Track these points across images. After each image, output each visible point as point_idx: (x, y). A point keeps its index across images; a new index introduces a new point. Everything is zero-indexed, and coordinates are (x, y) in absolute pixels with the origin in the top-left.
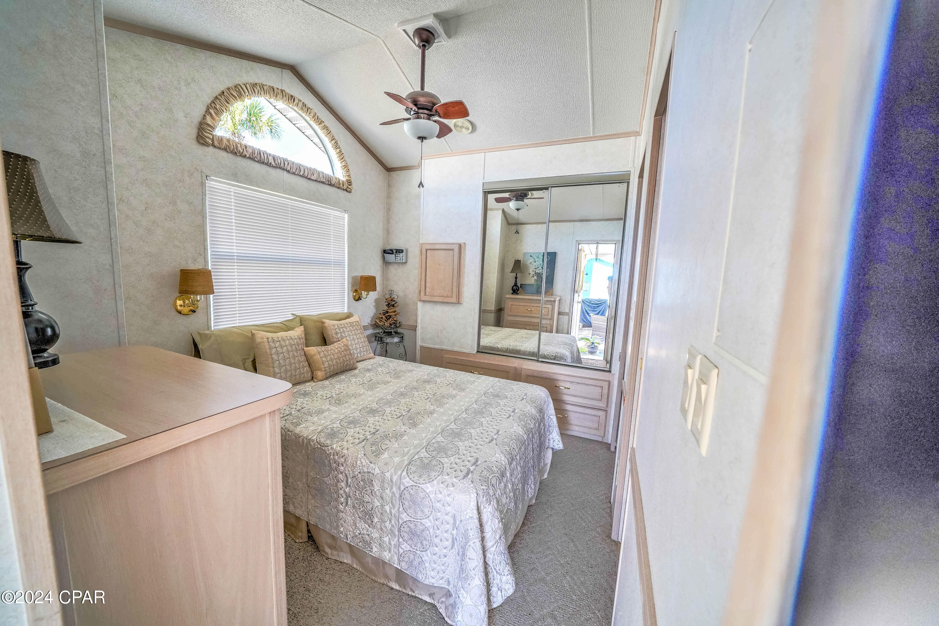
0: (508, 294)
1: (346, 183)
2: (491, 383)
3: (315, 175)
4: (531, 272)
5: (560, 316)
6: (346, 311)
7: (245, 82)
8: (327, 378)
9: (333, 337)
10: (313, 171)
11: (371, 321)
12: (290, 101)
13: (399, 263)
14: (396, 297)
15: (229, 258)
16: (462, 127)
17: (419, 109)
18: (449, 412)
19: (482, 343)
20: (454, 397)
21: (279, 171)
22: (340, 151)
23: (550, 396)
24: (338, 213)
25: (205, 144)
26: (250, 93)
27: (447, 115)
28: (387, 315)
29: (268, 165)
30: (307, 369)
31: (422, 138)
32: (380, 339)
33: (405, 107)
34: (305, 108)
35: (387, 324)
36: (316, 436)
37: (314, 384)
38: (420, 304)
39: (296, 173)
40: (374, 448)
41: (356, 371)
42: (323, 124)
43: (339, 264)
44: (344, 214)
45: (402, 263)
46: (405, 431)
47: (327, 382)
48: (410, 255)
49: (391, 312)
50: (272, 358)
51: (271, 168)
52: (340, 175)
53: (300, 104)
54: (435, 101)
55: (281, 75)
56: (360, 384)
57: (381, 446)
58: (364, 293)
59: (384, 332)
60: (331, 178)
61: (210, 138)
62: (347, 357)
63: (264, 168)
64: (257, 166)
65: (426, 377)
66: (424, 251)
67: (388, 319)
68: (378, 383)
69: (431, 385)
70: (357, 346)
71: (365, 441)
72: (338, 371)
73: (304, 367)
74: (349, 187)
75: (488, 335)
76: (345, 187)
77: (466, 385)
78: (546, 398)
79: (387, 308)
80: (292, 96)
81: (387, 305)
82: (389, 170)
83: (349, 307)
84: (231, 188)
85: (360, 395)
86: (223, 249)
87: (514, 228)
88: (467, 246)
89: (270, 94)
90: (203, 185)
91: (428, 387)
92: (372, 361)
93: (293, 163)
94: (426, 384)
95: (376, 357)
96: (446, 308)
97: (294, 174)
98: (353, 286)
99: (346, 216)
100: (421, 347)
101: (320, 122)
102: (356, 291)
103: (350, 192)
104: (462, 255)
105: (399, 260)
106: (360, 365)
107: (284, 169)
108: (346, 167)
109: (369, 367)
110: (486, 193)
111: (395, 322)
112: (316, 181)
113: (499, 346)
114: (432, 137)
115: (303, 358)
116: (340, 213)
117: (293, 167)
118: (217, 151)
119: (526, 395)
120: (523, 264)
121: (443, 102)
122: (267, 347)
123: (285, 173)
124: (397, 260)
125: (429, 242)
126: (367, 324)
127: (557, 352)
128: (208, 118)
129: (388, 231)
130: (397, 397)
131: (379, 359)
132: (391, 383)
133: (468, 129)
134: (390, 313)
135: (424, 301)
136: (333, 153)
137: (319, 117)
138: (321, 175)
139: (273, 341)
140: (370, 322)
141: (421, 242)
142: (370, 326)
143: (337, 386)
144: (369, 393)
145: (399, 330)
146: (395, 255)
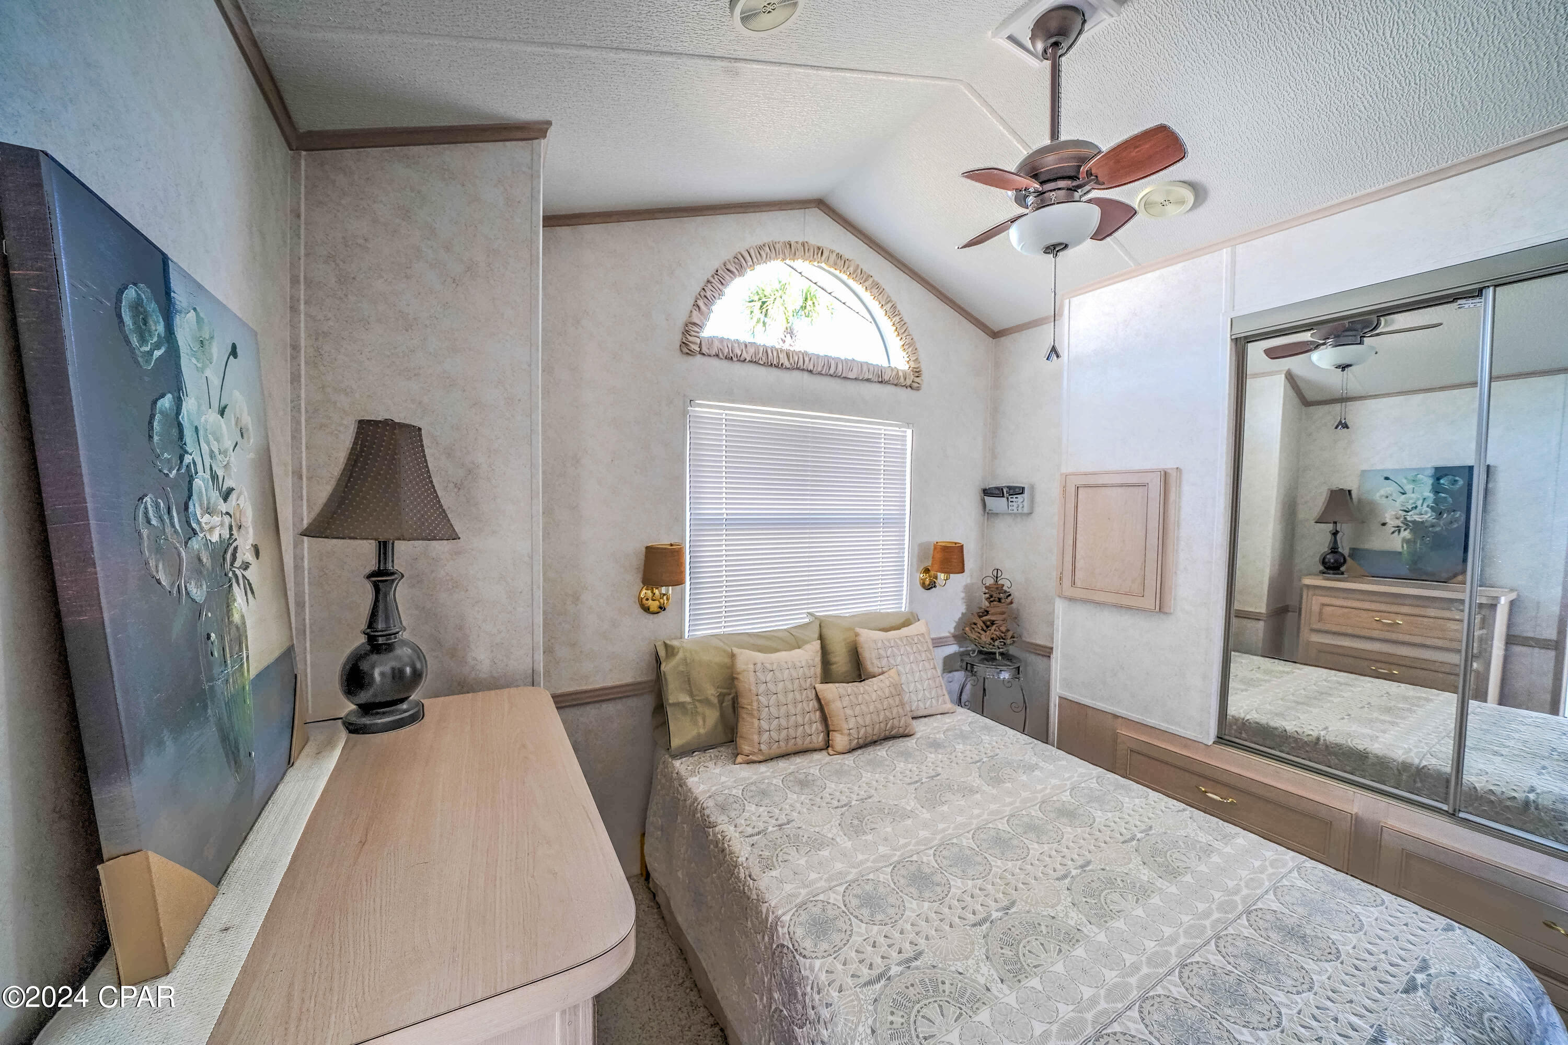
0: (1310, 574)
1: (910, 375)
2: (1271, 870)
3: (855, 370)
4: (1388, 520)
5: (1517, 649)
6: (903, 609)
7: (747, 247)
8: (852, 751)
9: (872, 663)
10: (850, 364)
11: (955, 628)
12: (815, 256)
13: (1015, 514)
14: (1007, 584)
15: (715, 523)
16: (1164, 203)
17: (1042, 183)
18: (1125, 956)
19: (1232, 711)
20: (1143, 893)
21: (796, 374)
22: (901, 320)
23: (1547, 999)
24: (894, 431)
25: (690, 353)
26: (755, 260)
27: (1118, 179)
28: (985, 618)
29: (779, 366)
30: (818, 726)
31: (1054, 249)
32: (969, 668)
33: (1011, 194)
34: (841, 262)
35: (985, 638)
36: (791, 913)
37: (828, 758)
38: (1060, 607)
39: (823, 372)
40: (898, 1020)
41: (910, 743)
42: (871, 280)
43: (894, 522)
44: (905, 429)
45: (1022, 514)
46: (988, 989)
47: (849, 760)
48: (1038, 498)
49: (996, 614)
50: (759, 701)
51: (785, 371)
52: (900, 362)
53: (833, 257)
54: (1085, 151)
55: (803, 219)
56: (913, 780)
57: (915, 1022)
58: (942, 576)
59: (980, 652)
60: (883, 371)
61: (696, 344)
62: (895, 711)
63: (774, 372)
64: (762, 372)
65: (1066, 797)
66: (1071, 490)
67: (987, 627)
68: (950, 788)
69: (1079, 830)
70: (919, 686)
71: (883, 982)
72: (875, 738)
73: (811, 723)
74: (917, 380)
75: (1249, 683)
76: (908, 382)
77: (1184, 858)
78: (1533, 1012)
79: (987, 604)
80: (819, 248)
81: (987, 599)
82: (996, 334)
83: (911, 601)
84: (722, 414)
85: (906, 815)
86: (709, 510)
87: (1327, 415)
88: (1185, 477)
89: (784, 253)
90: (685, 413)
91: (1069, 832)
92: (947, 719)
93: (818, 356)
94: (1064, 820)
95: (960, 710)
96: (1125, 620)
97: (820, 374)
98: (921, 559)
99: (909, 432)
100: (1061, 698)
101: (862, 276)
102: (927, 571)
103: (918, 389)
104: (1172, 496)
105: (1014, 508)
106: (921, 728)
107: (803, 370)
108: (910, 346)
109: (938, 736)
110: (1241, 344)
111: (1003, 635)
112: (856, 379)
113: (1290, 726)
114: (1079, 241)
115: (814, 704)
116: (897, 429)
117: (818, 364)
118: (706, 359)
119: (1424, 967)
120: (1360, 501)
121: (1105, 147)
122: (752, 679)
123: (806, 375)
124: (1010, 508)
125: (1083, 470)
126: (948, 634)
127: (1532, 790)
128: (695, 313)
129: (992, 453)
130: (985, 845)
131: (966, 718)
132: (978, 796)
133: (1182, 202)
134: (992, 614)
135: (1071, 599)
136: (887, 325)
137: (864, 270)
138: (865, 368)
139: (764, 669)
140: (952, 630)
141: (1064, 470)
142: (952, 639)
143: (867, 776)
144: (925, 815)
145: (1012, 650)
146: (1008, 498)
